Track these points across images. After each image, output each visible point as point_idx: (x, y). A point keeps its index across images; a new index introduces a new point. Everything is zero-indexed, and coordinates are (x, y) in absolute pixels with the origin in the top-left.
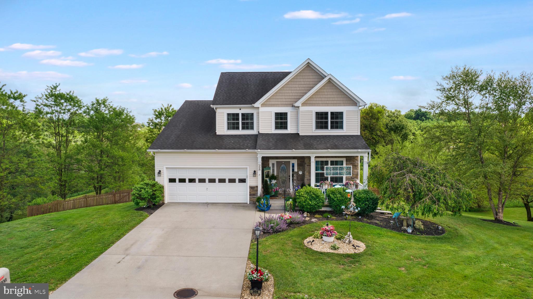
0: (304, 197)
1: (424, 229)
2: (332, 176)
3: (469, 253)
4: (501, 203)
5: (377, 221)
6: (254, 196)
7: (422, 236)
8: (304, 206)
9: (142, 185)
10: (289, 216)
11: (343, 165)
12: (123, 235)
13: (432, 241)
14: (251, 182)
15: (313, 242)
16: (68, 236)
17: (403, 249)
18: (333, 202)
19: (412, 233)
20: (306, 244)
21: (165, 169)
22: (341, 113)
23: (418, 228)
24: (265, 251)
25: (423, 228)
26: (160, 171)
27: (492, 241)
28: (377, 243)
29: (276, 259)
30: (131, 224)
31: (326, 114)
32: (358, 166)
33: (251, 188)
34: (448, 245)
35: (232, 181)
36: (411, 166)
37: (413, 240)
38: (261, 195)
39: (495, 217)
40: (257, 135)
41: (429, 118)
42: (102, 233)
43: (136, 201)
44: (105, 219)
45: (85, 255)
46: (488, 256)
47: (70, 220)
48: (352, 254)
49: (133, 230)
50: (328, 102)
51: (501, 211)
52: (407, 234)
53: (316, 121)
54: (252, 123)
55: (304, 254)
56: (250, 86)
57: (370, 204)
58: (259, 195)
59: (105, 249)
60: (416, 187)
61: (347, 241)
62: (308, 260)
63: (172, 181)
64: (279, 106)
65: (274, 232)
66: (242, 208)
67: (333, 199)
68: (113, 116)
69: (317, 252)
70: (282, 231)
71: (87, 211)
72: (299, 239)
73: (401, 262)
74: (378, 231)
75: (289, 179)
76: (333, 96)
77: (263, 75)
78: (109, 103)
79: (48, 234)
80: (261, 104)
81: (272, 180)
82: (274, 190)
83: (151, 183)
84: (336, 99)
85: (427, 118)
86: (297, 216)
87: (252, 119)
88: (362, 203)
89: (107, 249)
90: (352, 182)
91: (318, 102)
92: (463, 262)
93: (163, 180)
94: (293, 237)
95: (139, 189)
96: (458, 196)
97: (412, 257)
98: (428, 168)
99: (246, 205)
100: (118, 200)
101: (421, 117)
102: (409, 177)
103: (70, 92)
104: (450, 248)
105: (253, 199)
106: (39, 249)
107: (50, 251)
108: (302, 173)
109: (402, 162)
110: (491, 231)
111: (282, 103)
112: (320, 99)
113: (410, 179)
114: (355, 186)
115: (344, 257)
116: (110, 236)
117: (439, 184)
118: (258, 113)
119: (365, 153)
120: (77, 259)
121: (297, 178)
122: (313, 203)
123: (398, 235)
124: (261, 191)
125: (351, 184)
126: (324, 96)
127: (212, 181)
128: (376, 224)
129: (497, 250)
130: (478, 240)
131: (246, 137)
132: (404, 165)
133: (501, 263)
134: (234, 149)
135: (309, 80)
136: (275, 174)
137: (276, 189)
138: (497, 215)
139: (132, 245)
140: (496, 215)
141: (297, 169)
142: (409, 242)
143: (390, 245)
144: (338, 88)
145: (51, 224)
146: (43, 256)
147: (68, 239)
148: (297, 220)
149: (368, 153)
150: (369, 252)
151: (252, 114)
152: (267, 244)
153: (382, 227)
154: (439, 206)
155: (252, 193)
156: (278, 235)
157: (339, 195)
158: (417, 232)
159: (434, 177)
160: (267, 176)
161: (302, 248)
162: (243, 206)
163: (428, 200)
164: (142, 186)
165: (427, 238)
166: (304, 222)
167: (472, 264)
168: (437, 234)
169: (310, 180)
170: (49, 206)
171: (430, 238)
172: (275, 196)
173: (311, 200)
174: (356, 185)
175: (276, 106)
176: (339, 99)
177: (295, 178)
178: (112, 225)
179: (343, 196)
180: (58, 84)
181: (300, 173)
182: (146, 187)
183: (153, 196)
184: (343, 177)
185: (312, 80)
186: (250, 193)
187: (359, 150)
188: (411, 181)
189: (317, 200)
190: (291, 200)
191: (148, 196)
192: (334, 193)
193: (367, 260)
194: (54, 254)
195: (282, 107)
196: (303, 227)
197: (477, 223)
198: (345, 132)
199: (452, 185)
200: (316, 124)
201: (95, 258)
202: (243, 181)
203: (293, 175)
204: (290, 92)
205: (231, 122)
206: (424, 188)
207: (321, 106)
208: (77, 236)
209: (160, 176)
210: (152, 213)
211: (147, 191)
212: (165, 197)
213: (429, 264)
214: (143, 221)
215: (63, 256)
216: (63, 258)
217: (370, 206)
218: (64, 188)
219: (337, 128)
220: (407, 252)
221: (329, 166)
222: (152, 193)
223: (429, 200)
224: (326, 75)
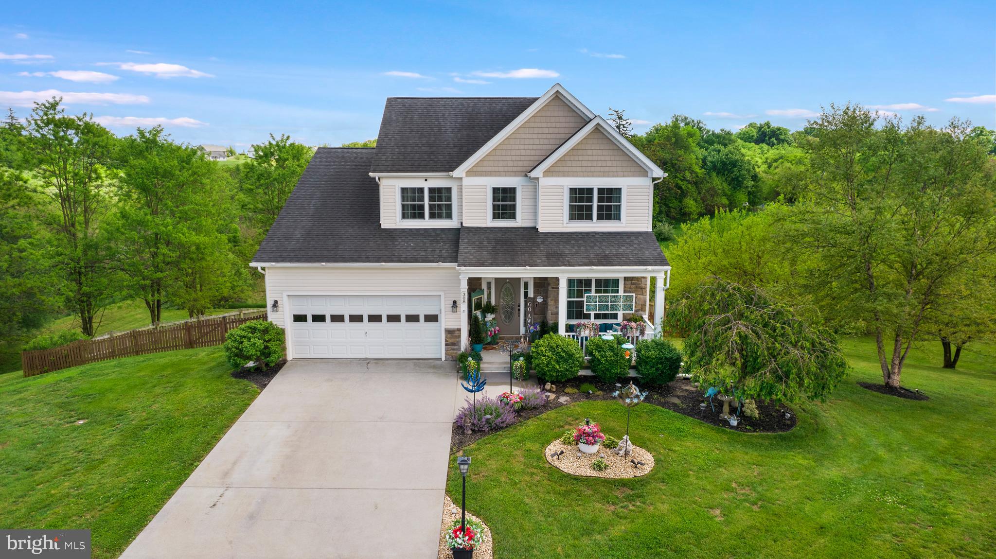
0: (545, 356)
1: (760, 418)
2: (598, 312)
3: (831, 472)
4: (899, 357)
5: (677, 399)
6: (453, 347)
7: (755, 434)
8: (545, 372)
9: (243, 330)
10: (518, 398)
11: (618, 293)
12: (216, 439)
13: (771, 445)
14: (448, 321)
15: (561, 454)
16: (113, 440)
17: (720, 466)
18: (599, 365)
19: (736, 428)
20: (549, 458)
21: (285, 298)
22: (619, 190)
23: (749, 415)
24: (476, 474)
25: (757, 416)
26: (276, 302)
27: (875, 441)
28: (674, 451)
29: (495, 493)
30: (229, 413)
31: (590, 191)
32: (645, 288)
33: (449, 332)
34: (799, 453)
35: (412, 318)
36: (741, 304)
37: (738, 442)
38: (466, 350)
39: (886, 381)
40: (458, 229)
41: (783, 141)
42: (177, 435)
43: (234, 360)
44: (177, 398)
45: (150, 490)
46: (863, 477)
47: (111, 396)
48: (629, 480)
49: (235, 427)
50: (593, 169)
51: (897, 371)
52: (728, 430)
53: (570, 205)
54: (449, 207)
55: (546, 482)
56: (443, 130)
57: (665, 368)
58: (463, 349)
59: (185, 474)
60: (749, 348)
61: (622, 453)
62: (552, 495)
63: (300, 318)
64: (500, 176)
65: (492, 430)
66: (432, 370)
67: (599, 360)
68: (174, 164)
69: (569, 475)
70: (507, 427)
71: (142, 374)
72: (535, 447)
73: (715, 496)
74: (678, 424)
75: (519, 310)
76: (603, 158)
77: (468, 104)
78: (165, 137)
79: (74, 435)
80: (467, 170)
81: (487, 314)
82: (491, 333)
83: (262, 327)
84: (609, 164)
85: (780, 141)
86: (533, 391)
87: (449, 199)
88: (652, 367)
89: (189, 475)
90: (633, 324)
91: (574, 169)
92: (821, 493)
93: (281, 319)
94: (525, 441)
95: (238, 338)
96: (822, 366)
97: (734, 485)
98: (773, 310)
99: (439, 362)
100: (196, 339)
101: (770, 138)
102: (737, 329)
103: (85, 114)
104: (801, 461)
105: (452, 351)
106: (62, 472)
107: (82, 478)
108: (542, 300)
109: (726, 296)
110: (875, 415)
111: (506, 169)
112: (579, 164)
113: (739, 332)
114: (639, 331)
115: (615, 486)
116: (192, 441)
117: (791, 342)
118: (460, 188)
119: (659, 271)
120: (137, 500)
121: (533, 308)
122: (561, 367)
123: (713, 433)
124: (467, 342)
125: (631, 328)
126: (586, 158)
127: (375, 318)
128: (675, 408)
129: (882, 462)
130: (851, 440)
131: (437, 235)
132: (730, 303)
133: (884, 495)
134: (416, 261)
135: (558, 125)
136: (493, 303)
137: (495, 332)
138: (889, 377)
139: (235, 463)
140: (887, 378)
141: (534, 293)
142: (731, 448)
143: (697, 457)
144: (612, 141)
145: (76, 407)
146: (72, 490)
147: (112, 447)
148: (533, 402)
149: (666, 273)
150: (660, 475)
151: (449, 190)
152: (479, 456)
153: (684, 414)
154: (786, 387)
155: (451, 341)
156: (499, 435)
157: (609, 353)
158: (746, 426)
159: (783, 328)
160: (478, 306)
161: (541, 468)
162: (434, 367)
163: (768, 374)
164: (243, 333)
165: (763, 438)
166: (547, 406)
167: (836, 498)
168: (781, 429)
169: (557, 313)
170: (63, 351)
171: (767, 437)
172: (492, 344)
173: (558, 362)
174: (641, 330)
175: (495, 176)
176: (614, 164)
177: (530, 309)
178: (193, 415)
179: (616, 355)
180: (57, 99)
181: (540, 300)
182: (250, 335)
183: (266, 352)
184: (617, 314)
185: (563, 125)
186: (446, 341)
187: (650, 268)
188: (740, 337)
189: (570, 361)
190: (521, 358)
191: (256, 351)
192: (601, 348)
193: (656, 493)
194: (92, 486)
195: (506, 176)
196: (544, 416)
197: (854, 397)
198: (623, 225)
199: (813, 344)
200: (570, 211)
201: (170, 496)
202: (432, 318)
203: (526, 303)
204: (521, 147)
205: (408, 205)
206: (762, 350)
207: (580, 176)
208: (130, 441)
209: (277, 311)
210: (265, 386)
211: (254, 344)
212: (287, 350)
213: (763, 501)
214: (249, 405)
215: (109, 491)
216: (110, 497)
217: (665, 373)
218: (87, 305)
219: (609, 217)
220: (726, 472)
221: (593, 294)
222: (263, 347)
223: (770, 373)
224: (591, 117)
